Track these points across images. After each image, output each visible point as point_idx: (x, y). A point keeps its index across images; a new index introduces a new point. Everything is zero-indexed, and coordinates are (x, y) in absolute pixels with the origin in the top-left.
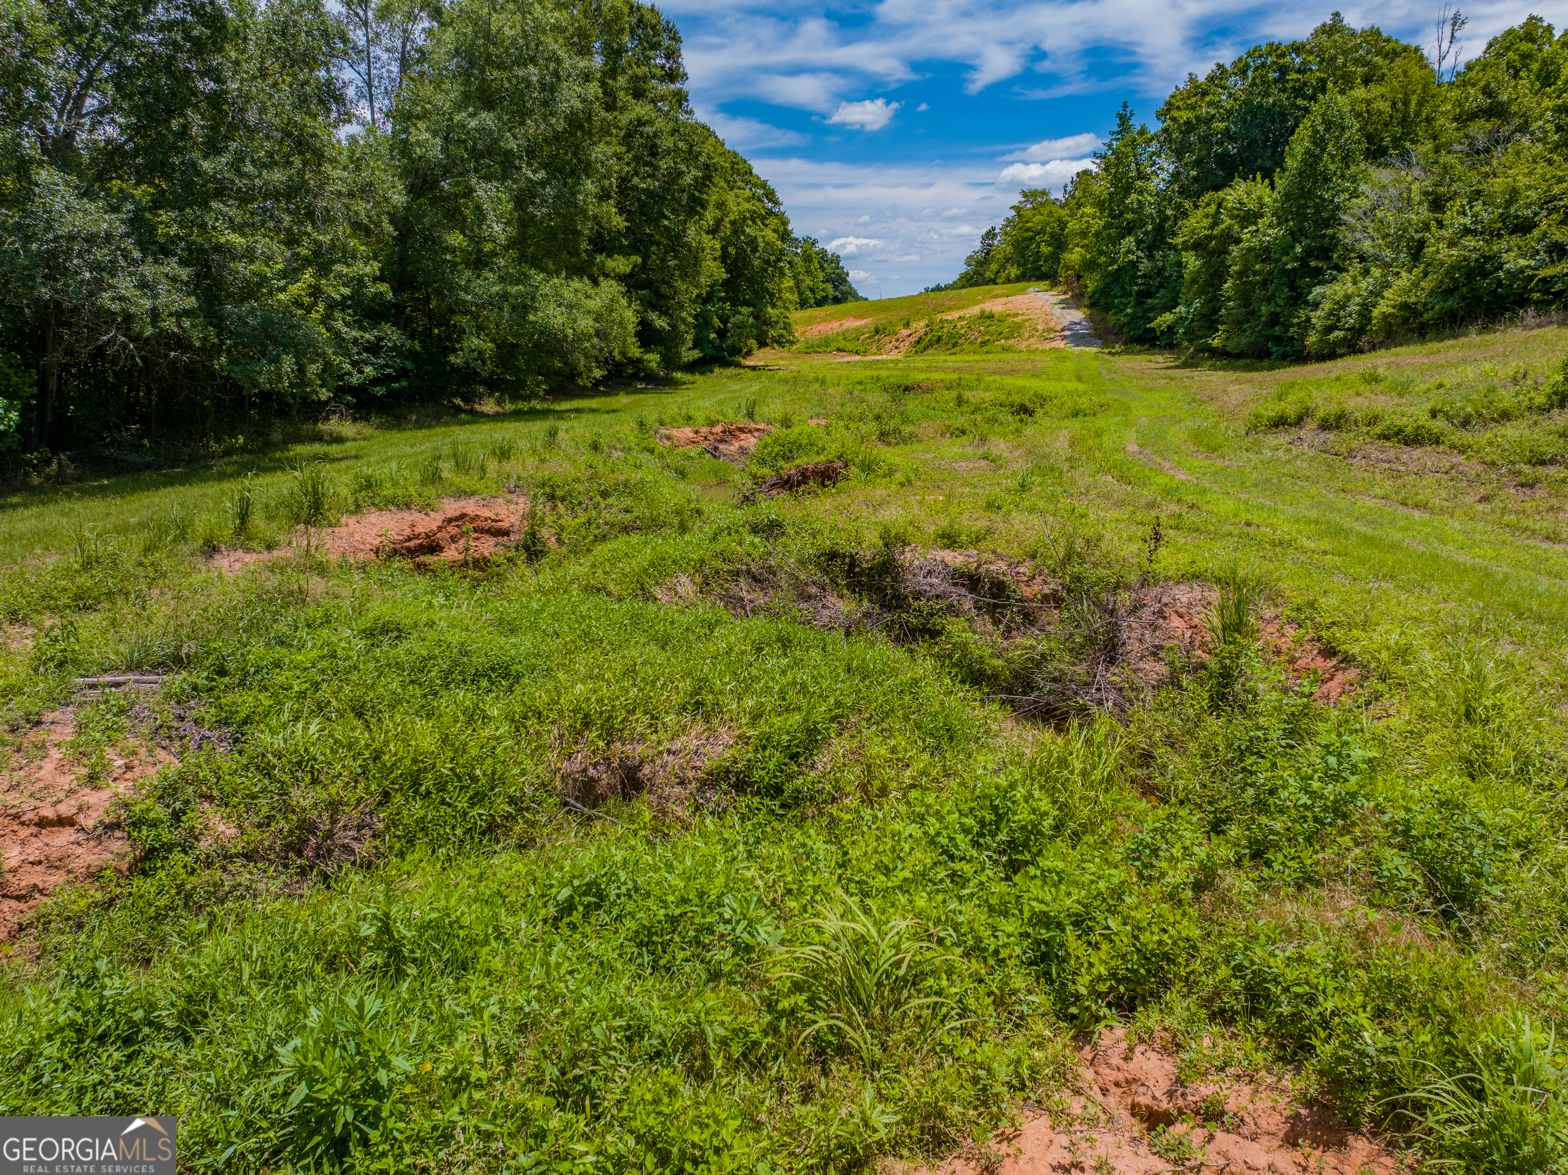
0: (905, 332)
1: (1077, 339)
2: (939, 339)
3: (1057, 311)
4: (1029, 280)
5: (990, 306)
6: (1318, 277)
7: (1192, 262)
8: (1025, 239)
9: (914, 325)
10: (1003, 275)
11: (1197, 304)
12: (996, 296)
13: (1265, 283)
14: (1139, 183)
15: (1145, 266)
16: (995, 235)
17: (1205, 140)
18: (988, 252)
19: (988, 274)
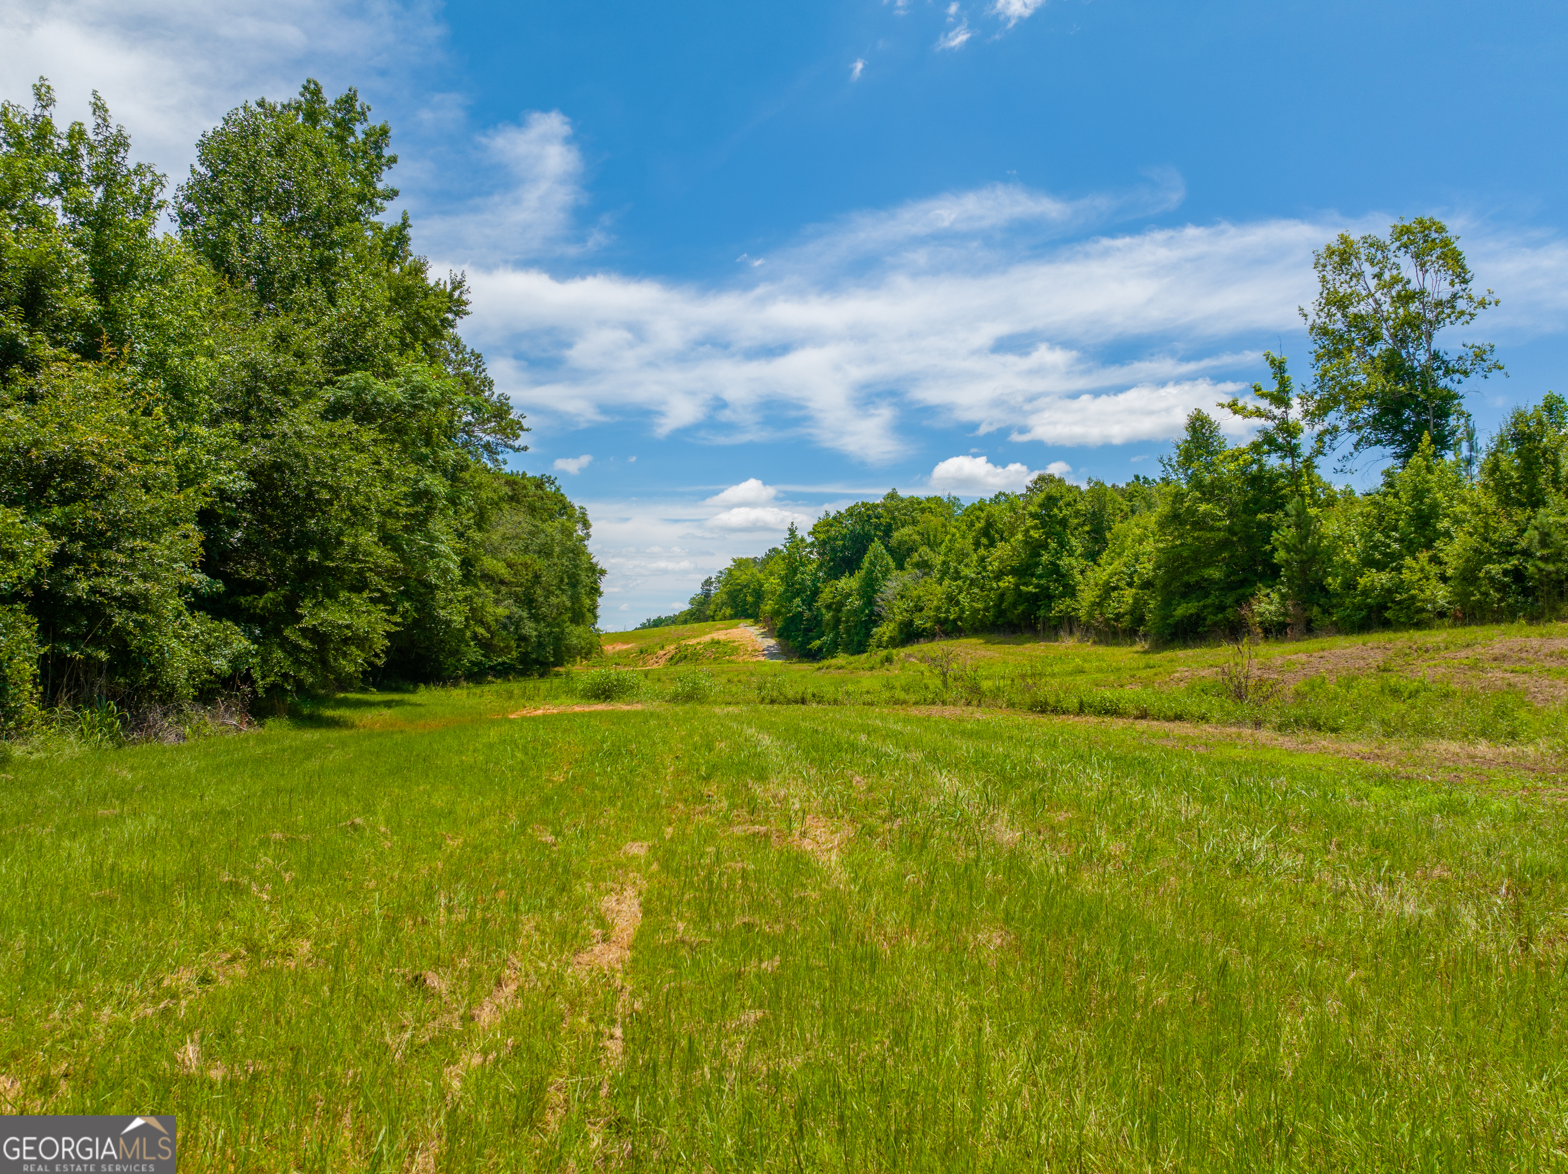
0: (662, 652)
1: (772, 656)
2: (686, 657)
3: (759, 639)
4: (739, 618)
5: (717, 636)
6: (876, 624)
7: (828, 616)
8: (735, 590)
9: (667, 648)
10: (720, 614)
11: (831, 635)
12: (718, 629)
13: (856, 626)
14: (801, 568)
15: (807, 614)
16: (712, 583)
17: (833, 550)
18: (707, 595)
19: (708, 612)
